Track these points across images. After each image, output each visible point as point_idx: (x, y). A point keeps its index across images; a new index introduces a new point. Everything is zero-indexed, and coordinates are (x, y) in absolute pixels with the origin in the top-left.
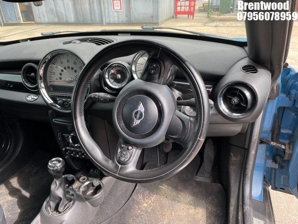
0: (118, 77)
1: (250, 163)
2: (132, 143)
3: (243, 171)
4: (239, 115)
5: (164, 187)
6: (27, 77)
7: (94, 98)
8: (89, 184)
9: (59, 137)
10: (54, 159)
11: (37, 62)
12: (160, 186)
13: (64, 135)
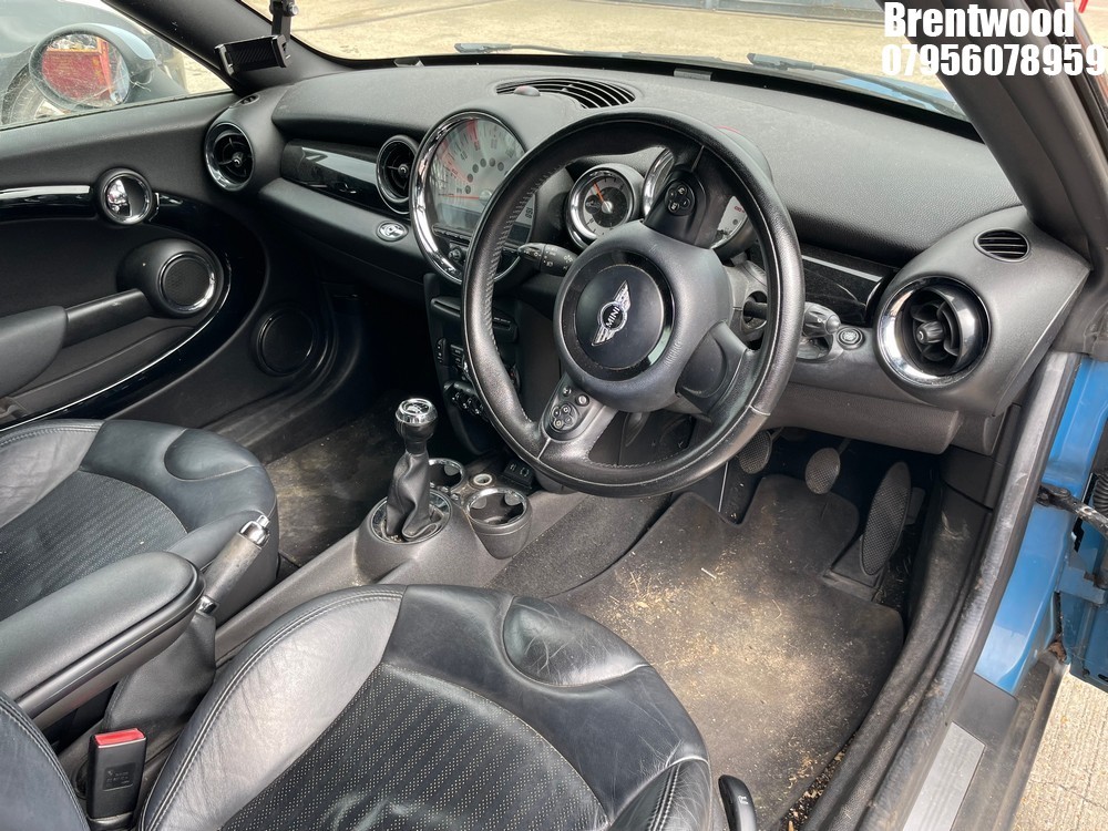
0: (606, 209)
1: (993, 558)
2: (588, 390)
3: (967, 581)
4: (932, 380)
5: (715, 573)
6: (388, 171)
7: (531, 255)
8: (494, 495)
9: (440, 351)
10: (413, 400)
11: (417, 135)
12: (703, 569)
13: (452, 348)
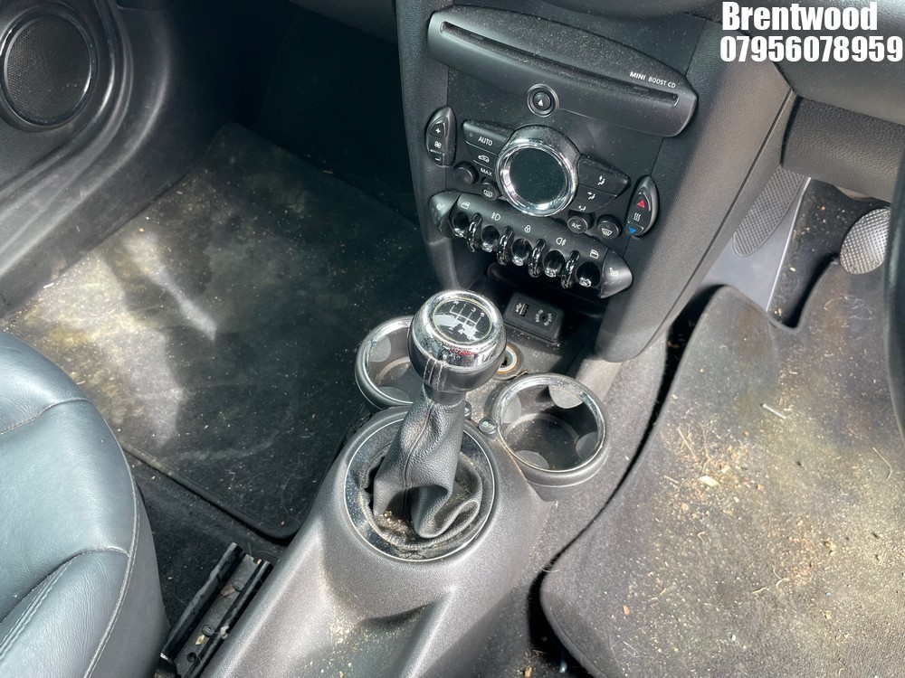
9: (440, 138)
12: (764, 406)
13: (469, 132)
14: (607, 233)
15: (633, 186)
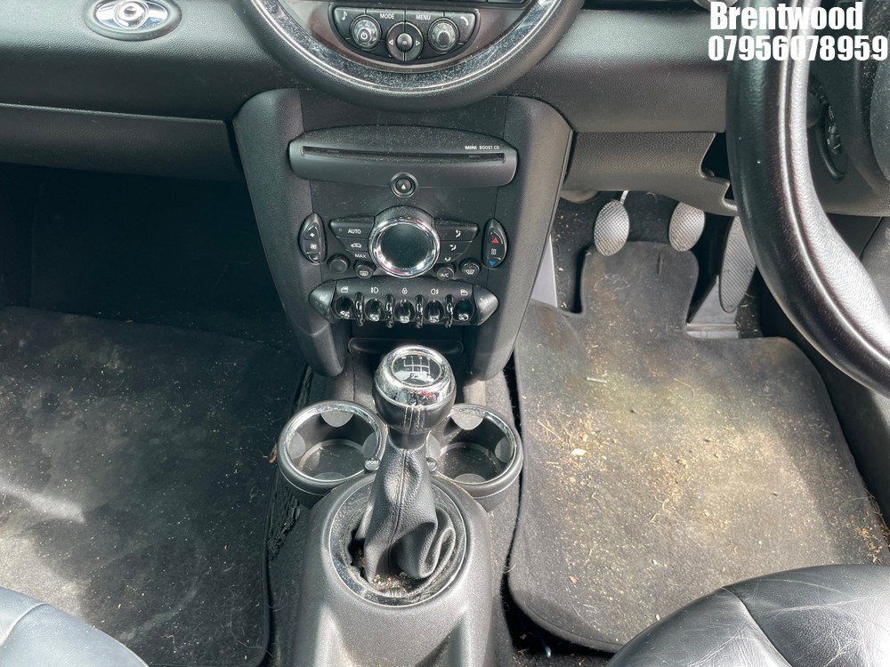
5: (600, 377)
9: (314, 240)
12: (588, 379)
13: (338, 228)
14: (470, 272)
15: (482, 231)
